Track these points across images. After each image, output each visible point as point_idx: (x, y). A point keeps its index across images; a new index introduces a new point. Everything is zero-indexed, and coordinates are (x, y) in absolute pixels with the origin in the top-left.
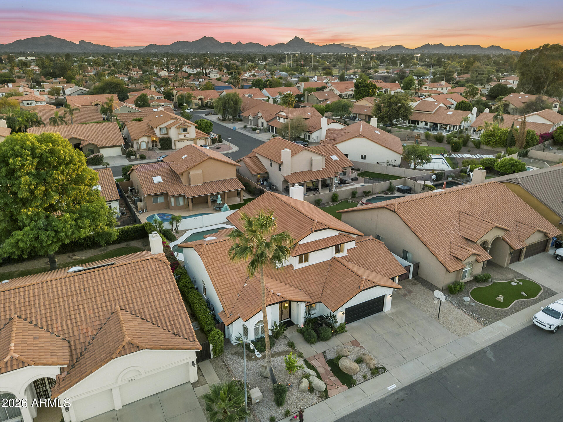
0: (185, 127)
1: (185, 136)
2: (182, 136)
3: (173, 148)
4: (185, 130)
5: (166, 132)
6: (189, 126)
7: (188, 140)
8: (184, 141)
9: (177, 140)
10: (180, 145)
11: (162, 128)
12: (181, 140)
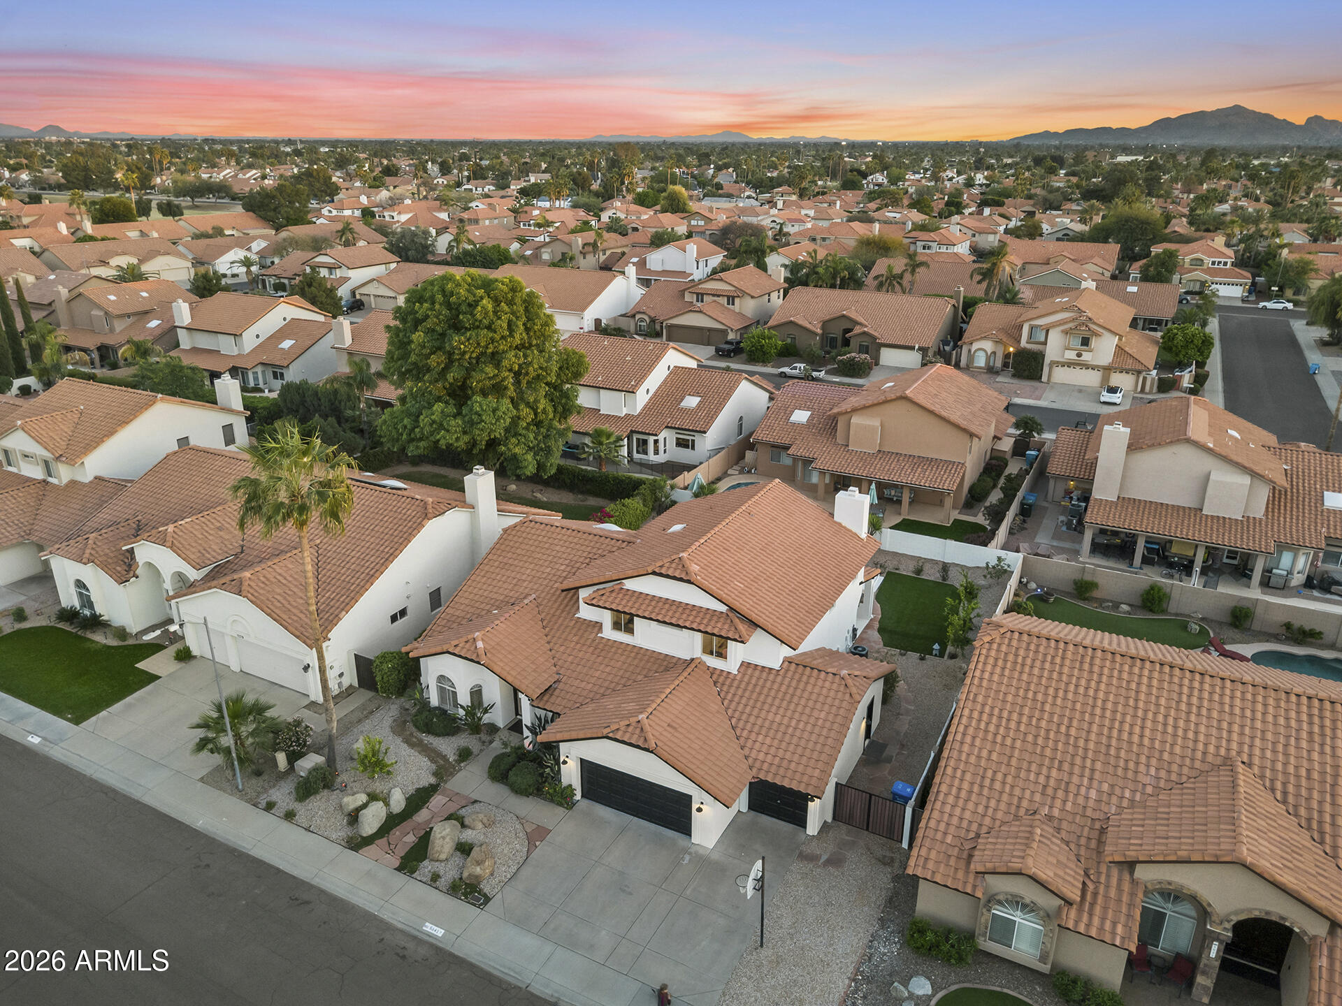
0: (1087, 335)
1: (1079, 355)
2: (1071, 355)
3: (1044, 378)
4: (1085, 342)
5: (1042, 339)
6: (1097, 335)
7: (1087, 366)
8: (1078, 368)
9: (1058, 362)
10: (1061, 375)
11: (1037, 326)
12: (1069, 364)
